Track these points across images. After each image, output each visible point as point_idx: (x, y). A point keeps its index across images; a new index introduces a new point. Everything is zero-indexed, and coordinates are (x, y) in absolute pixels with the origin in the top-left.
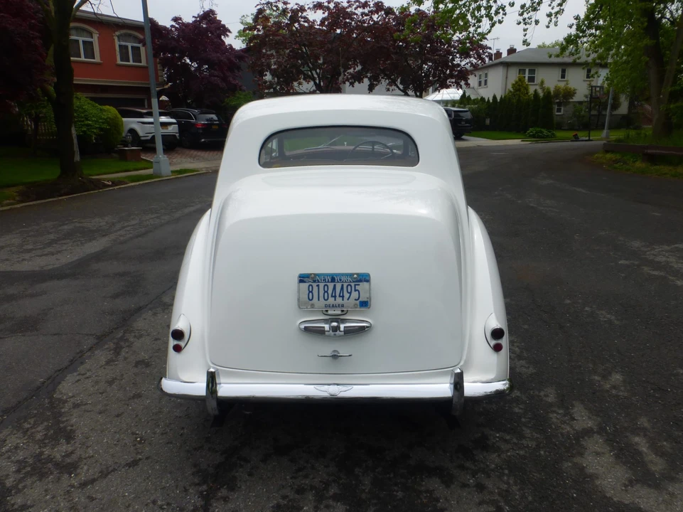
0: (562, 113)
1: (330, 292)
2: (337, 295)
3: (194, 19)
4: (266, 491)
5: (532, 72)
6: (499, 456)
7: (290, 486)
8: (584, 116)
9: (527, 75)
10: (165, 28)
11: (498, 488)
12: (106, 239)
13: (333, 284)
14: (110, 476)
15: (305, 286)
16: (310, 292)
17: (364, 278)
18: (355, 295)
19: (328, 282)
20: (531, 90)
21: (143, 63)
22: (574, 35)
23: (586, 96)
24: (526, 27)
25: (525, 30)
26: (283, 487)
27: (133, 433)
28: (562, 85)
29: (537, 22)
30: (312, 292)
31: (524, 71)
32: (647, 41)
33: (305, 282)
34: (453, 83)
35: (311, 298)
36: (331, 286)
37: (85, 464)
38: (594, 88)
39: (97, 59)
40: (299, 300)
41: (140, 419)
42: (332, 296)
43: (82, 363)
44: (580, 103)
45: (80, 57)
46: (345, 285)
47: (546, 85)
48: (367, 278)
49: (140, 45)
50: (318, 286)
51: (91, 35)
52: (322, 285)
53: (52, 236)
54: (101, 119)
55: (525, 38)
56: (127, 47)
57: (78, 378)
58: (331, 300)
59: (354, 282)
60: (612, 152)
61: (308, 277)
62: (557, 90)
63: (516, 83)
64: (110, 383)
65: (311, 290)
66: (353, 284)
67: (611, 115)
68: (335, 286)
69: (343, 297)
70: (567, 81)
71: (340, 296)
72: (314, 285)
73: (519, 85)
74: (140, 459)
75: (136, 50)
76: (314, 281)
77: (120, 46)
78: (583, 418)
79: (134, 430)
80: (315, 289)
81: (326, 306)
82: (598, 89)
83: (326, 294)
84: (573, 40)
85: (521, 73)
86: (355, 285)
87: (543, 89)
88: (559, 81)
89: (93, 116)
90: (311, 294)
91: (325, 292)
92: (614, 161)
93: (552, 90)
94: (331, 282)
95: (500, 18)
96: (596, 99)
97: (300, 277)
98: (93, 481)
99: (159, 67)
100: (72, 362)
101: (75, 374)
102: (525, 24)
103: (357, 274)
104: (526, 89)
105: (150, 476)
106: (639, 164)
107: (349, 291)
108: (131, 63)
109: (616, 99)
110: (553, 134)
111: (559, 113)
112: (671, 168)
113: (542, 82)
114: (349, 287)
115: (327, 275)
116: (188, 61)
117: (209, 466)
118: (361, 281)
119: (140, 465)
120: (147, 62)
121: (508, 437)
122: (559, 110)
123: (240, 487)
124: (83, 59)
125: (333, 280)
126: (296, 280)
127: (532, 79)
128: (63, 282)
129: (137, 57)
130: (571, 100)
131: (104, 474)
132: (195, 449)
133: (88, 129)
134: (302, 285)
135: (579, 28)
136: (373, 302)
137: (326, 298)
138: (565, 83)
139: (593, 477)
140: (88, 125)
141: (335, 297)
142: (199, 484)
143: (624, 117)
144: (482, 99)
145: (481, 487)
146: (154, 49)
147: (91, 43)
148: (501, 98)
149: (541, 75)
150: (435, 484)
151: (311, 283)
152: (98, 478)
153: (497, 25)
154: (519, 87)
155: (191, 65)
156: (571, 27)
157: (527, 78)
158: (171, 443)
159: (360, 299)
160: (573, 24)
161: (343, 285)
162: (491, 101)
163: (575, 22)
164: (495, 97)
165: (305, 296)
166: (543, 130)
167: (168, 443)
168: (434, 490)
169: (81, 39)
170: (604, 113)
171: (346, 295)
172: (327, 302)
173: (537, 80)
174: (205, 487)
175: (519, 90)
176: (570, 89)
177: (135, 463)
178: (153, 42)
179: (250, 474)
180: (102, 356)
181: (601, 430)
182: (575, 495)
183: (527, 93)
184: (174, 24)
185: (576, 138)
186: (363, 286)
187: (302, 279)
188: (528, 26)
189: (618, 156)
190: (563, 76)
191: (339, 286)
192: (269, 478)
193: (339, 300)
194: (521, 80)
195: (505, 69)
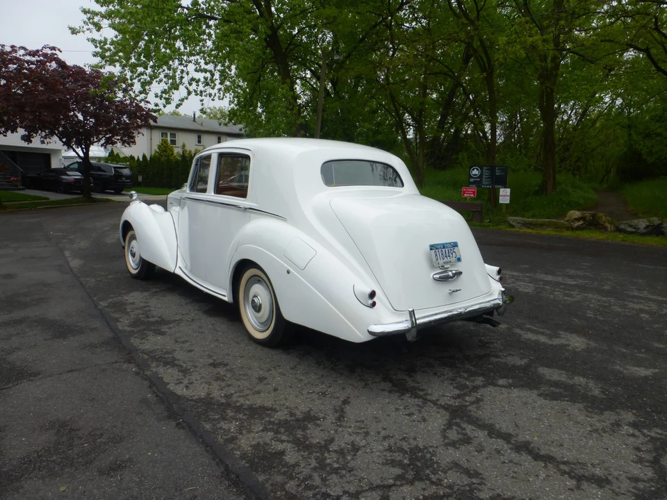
1: (444, 254)
5: (173, 135)
9: (169, 139)
16: (435, 255)
18: (454, 255)
19: (442, 248)
20: (175, 151)
28: (200, 148)
30: (437, 255)
31: (166, 134)
34: (118, 140)
35: (437, 258)
36: (444, 251)
40: (432, 261)
42: (445, 257)
46: (449, 249)
47: (187, 148)
48: (457, 245)
50: (439, 251)
59: (452, 247)
61: (434, 247)
63: (162, 144)
70: (203, 146)
71: (448, 256)
72: (437, 251)
73: (164, 147)
81: (444, 263)
85: (164, 136)
86: (453, 249)
88: (196, 144)
94: (444, 248)
97: (430, 247)
103: (453, 243)
104: (171, 150)
107: (451, 253)
113: (183, 146)
115: (442, 244)
127: (173, 142)
134: (432, 251)
136: (462, 258)
144: (132, 158)
148: (151, 157)
149: (181, 139)
151: (435, 250)
154: (164, 148)
157: (169, 140)
159: (457, 257)
162: (141, 159)
164: (144, 156)
165: (434, 258)
172: (444, 260)
173: (179, 144)
175: (165, 151)
183: (172, 154)
186: (456, 250)
190: (199, 142)
191: (447, 251)
193: (448, 259)
194: (165, 142)
195: (149, 131)
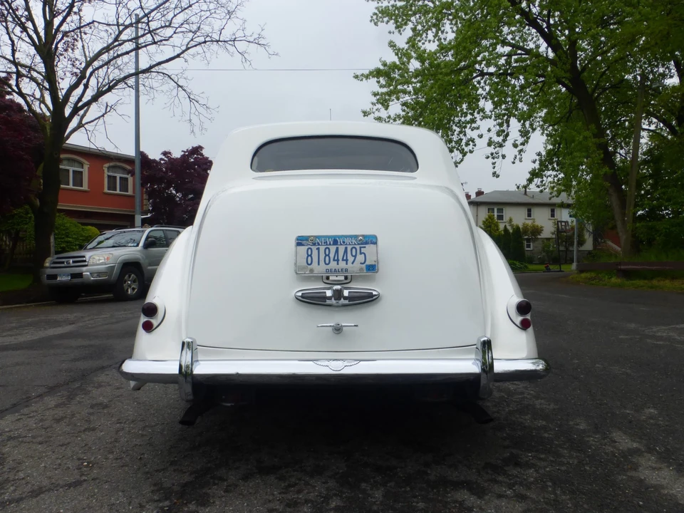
0: (531, 249)
1: (332, 255)
2: (340, 258)
3: (183, 153)
4: (248, 505)
5: (500, 210)
6: (536, 471)
7: (278, 500)
8: (552, 251)
9: (496, 214)
10: (154, 161)
11: (544, 498)
12: (73, 325)
13: (335, 247)
14: (42, 495)
15: (303, 249)
16: (308, 256)
17: (371, 240)
18: (360, 258)
19: (330, 244)
20: (501, 227)
21: (130, 192)
22: (538, 169)
23: (553, 234)
24: (494, 161)
25: (494, 164)
26: (270, 501)
27: (79, 459)
28: (529, 222)
29: (504, 157)
30: (311, 256)
31: (493, 209)
32: (606, 169)
33: (303, 245)
35: (309, 262)
36: (333, 249)
37: (12, 485)
38: (560, 224)
39: (85, 187)
40: (296, 264)
41: (90, 448)
42: (334, 260)
43: (27, 406)
44: (548, 239)
45: (69, 185)
46: (349, 248)
47: (515, 222)
48: (374, 240)
49: (129, 176)
50: (318, 249)
51: (82, 165)
52: (322, 248)
53: (14, 325)
54: (82, 236)
55: (495, 170)
56: (115, 177)
57: (19, 417)
58: (333, 265)
59: (359, 244)
60: (586, 271)
61: (307, 240)
62: (526, 227)
63: (487, 220)
64: (58, 421)
65: (310, 253)
66: (358, 247)
67: (578, 251)
68: (337, 248)
69: (347, 260)
70: (534, 219)
71: (343, 260)
72: (314, 248)
73: (489, 222)
74: (85, 480)
75: (124, 181)
76: (314, 244)
77: (109, 176)
78: (625, 442)
79: (81, 456)
80: (315, 252)
81: (327, 271)
82: (563, 224)
83: (327, 258)
84: (537, 173)
85: (490, 211)
86: (360, 248)
87: (512, 226)
88: (526, 219)
89: (74, 234)
90: (309, 258)
91: (326, 255)
92: (589, 279)
93: (521, 227)
94: (334, 244)
95: (471, 149)
96: (562, 235)
97: (297, 240)
98: (19, 500)
99: (145, 196)
100: (14, 405)
101: (17, 414)
102: (493, 158)
103: (363, 236)
104: (497, 226)
105: (95, 495)
106: (614, 280)
107: (354, 254)
108: (118, 192)
109: (581, 236)
110: (526, 267)
111: (531, 248)
112: (646, 281)
113: (511, 220)
114: (354, 250)
115: (329, 237)
116: (174, 192)
117: (173, 485)
118: (367, 243)
119: (84, 486)
120: (134, 192)
121: (543, 456)
122: (529, 246)
123: (214, 502)
124: (71, 186)
125: (335, 242)
126: (293, 243)
127: (500, 217)
128: (18, 352)
129: (124, 187)
130: (539, 237)
131: (36, 493)
132: (157, 471)
133: (67, 246)
134: (299, 248)
135: (541, 163)
136: (381, 267)
137: (327, 262)
138: (532, 221)
139: (658, 488)
140: (67, 242)
141: (338, 260)
142: (159, 501)
143: (589, 252)
145: (521, 498)
146: (142, 179)
147: (81, 173)
149: (509, 213)
150: (464, 495)
151: (310, 246)
152: (26, 497)
153: (468, 154)
154: (490, 224)
155: (175, 195)
156: (534, 162)
157: (496, 216)
158: (127, 466)
159: (367, 263)
160: (536, 160)
161: (346, 248)
163: (538, 158)
165: (303, 262)
166: (515, 262)
167: (122, 466)
168: (463, 501)
169: (71, 169)
170: (571, 249)
171: (351, 259)
172: (329, 267)
173: (506, 218)
174: (167, 503)
175: (490, 226)
176: (537, 226)
177: (77, 484)
178: (142, 173)
179: (226, 491)
180: (51, 401)
181: (650, 450)
182: (641, 503)
183: (498, 230)
184: (163, 157)
185: (548, 270)
186: (369, 249)
187: (300, 241)
188: (496, 160)
189: (593, 275)
190: (529, 215)
191: (342, 249)
192: (250, 493)
193: (342, 265)
194: (491, 218)
195: (475, 208)
